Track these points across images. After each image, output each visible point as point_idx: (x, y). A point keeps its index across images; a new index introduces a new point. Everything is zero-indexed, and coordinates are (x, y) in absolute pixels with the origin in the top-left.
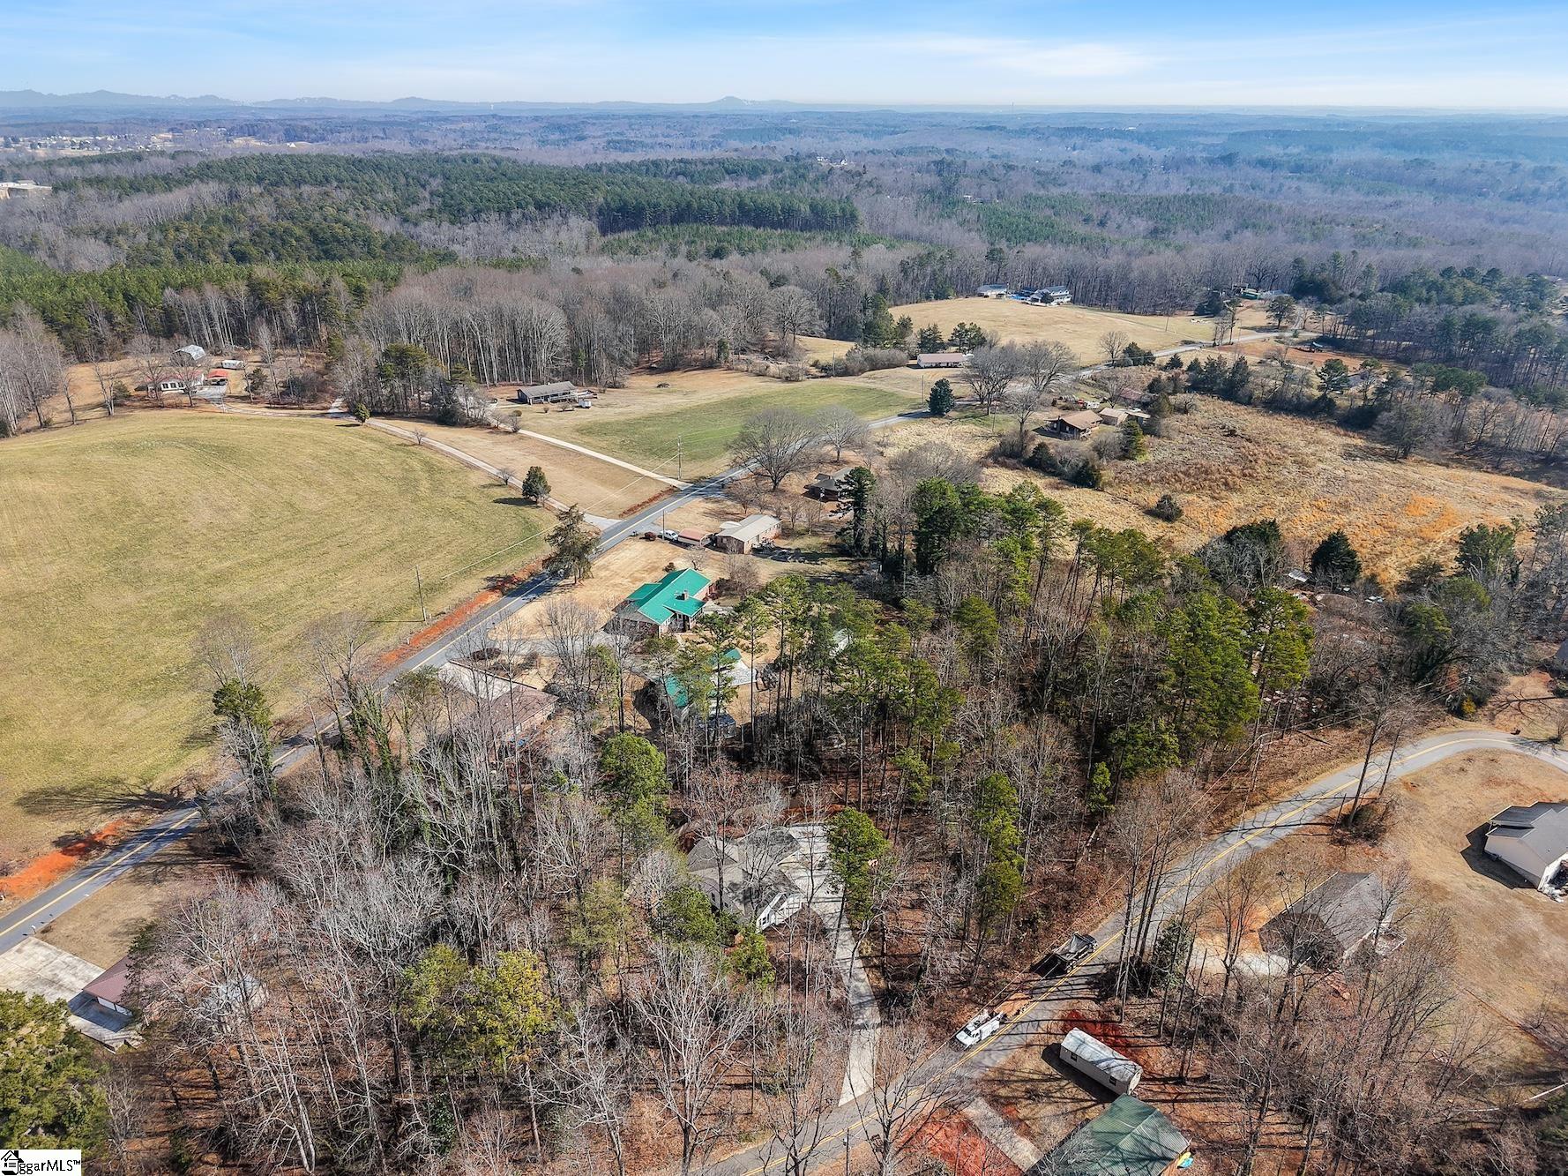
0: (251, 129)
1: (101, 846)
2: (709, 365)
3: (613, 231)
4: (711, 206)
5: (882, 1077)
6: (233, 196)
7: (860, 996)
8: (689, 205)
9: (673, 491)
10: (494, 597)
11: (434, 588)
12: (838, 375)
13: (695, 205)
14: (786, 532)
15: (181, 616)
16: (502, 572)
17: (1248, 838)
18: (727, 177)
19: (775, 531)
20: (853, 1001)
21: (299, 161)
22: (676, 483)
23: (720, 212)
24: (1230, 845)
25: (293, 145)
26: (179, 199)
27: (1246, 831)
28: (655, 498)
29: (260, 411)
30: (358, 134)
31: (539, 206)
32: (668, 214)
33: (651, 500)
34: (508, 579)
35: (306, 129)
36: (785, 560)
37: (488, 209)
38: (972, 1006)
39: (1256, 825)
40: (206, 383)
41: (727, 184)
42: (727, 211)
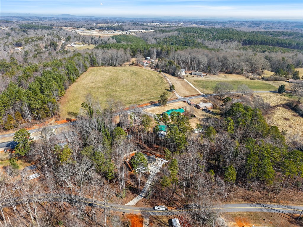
0: (196, 23)
1: (71, 121)
2: (238, 74)
3: (245, 45)
4: (270, 42)
5: (136, 205)
6: (179, 34)
7: (144, 190)
8: (264, 41)
9: (199, 95)
10: (149, 104)
11: (142, 101)
12: (265, 80)
13: (266, 41)
14: (214, 107)
15: (107, 95)
16: (154, 101)
17: (263, 208)
18: (282, 36)
19: (210, 107)
20: (143, 190)
21: (193, 28)
22: (201, 93)
23: (272, 43)
24: (256, 207)
25: (201, 26)
26: (170, 34)
27: (264, 206)
28: (194, 95)
29: (150, 69)
30: (213, 24)
31: (230, 39)
32: (259, 43)
33: (193, 95)
34: (154, 102)
35: (205, 23)
36: (208, 113)
37: (220, 39)
38: (164, 204)
39: (268, 206)
40: (146, 63)
41: (281, 38)
42: (273, 43)
